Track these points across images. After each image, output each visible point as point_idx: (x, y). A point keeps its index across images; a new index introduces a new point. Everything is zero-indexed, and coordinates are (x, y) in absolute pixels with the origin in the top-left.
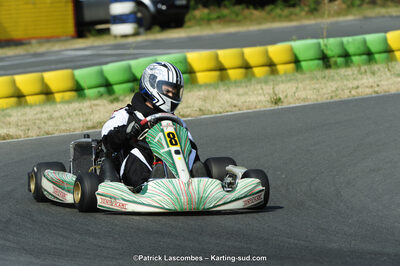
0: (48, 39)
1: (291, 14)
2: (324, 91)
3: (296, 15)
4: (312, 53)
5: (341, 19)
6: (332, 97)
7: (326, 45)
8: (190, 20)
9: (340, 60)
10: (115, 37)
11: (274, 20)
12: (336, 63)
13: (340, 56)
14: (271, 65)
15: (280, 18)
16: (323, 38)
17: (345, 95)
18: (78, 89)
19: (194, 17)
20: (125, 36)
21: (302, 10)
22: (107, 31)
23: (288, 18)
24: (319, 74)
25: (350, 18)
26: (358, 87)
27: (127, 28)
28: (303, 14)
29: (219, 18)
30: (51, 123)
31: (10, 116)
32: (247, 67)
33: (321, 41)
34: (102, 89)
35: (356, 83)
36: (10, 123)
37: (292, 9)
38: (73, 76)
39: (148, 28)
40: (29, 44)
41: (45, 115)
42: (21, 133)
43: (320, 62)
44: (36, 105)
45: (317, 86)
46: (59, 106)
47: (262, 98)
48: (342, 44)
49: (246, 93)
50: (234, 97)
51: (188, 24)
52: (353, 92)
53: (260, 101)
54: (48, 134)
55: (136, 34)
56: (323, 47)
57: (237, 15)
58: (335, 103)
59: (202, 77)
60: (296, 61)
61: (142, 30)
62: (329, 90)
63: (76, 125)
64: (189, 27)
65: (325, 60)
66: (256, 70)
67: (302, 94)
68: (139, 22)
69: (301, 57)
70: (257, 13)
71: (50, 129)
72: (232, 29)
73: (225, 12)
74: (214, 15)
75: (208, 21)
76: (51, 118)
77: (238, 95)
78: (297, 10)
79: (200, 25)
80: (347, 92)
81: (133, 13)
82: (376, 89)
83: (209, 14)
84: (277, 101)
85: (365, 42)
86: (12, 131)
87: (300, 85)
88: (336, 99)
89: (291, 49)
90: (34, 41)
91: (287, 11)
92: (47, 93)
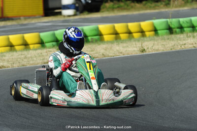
0: (29, 17)
1: (156, 6)
2: (168, 46)
3: (158, 6)
4: (164, 26)
5: (181, 9)
6: (171, 49)
7: (171, 23)
8: (103, 8)
9: (178, 30)
10: (64, 16)
11: (146, 9)
12: (176, 32)
13: (178, 28)
14: (142, 32)
15: (150, 8)
16: (169, 18)
17: (178, 48)
18: (42, 43)
19: (106, 7)
20: (69, 16)
21: (162, 4)
22: (60, 13)
23: (154, 8)
24: (166, 37)
25: (186, 8)
26: (185, 44)
27: (70, 12)
28: (162, 6)
29: (118, 7)
30: (25, 60)
31: (5, 56)
32: (130, 33)
33: (168, 20)
34: (54, 43)
35: (184, 42)
36: (4, 60)
37: (156, 4)
38: (39, 36)
39: (82, 12)
40: (20, 19)
41: (23, 56)
42: (10, 65)
43: (168, 31)
44: (19, 51)
45: (164, 43)
46: (31, 51)
47: (136, 49)
48: (179, 22)
49: (128, 46)
50: (121, 48)
51: (102, 10)
52: (183, 47)
53: (134, 51)
54: (23, 65)
55: (75, 15)
56: (169, 23)
57: (128, 6)
58: (173, 52)
59: (106, 37)
60: (155, 30)
61: (78, 13)
62: (171, 45)
63: (38, 61)
64: (103, 12)
65: (170, 30)
66: (134, 34)
67: (156, 47)
68: (77, 9)
69: (158, 28)
70: (138, 5)
71: (25, 63)
72: (125, 13)
73: (122, 4)
74: (116, 6)
75: (113, 9)
76: (26, 58)
77: (123, 47)
78: (159, 4)
79: (108, 11)
80: (179, 47)
81: (74, 4)
82: (195, 45)
83: (113, 5)
84: (143, 51)
85: (191, 21)
86: (5, 64)
87: (156, 43)
88: (173, 50)
89: (153, 24)
90: (22, 18)
91: (154, 4)
92: (26, 45)
